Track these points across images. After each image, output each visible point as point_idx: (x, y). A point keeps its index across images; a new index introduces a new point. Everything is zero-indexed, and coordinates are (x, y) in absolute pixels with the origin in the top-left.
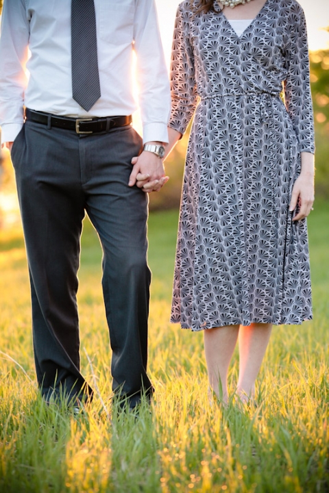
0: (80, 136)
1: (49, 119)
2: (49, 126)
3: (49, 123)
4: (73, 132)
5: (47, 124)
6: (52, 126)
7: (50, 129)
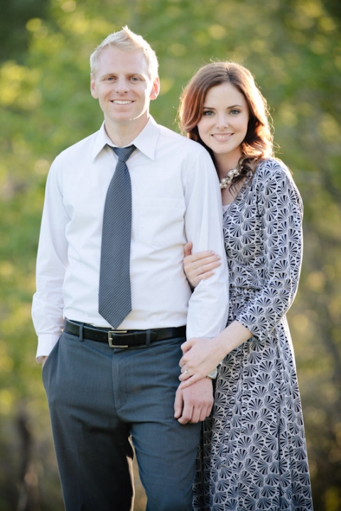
0: (115, 350)
1: (81, 329)
2: (81, 338)
3: (81, 334)
4: (106, 345)
5: (78, 336)
6: (84, 337)
7: (83, 341)
